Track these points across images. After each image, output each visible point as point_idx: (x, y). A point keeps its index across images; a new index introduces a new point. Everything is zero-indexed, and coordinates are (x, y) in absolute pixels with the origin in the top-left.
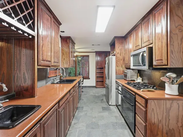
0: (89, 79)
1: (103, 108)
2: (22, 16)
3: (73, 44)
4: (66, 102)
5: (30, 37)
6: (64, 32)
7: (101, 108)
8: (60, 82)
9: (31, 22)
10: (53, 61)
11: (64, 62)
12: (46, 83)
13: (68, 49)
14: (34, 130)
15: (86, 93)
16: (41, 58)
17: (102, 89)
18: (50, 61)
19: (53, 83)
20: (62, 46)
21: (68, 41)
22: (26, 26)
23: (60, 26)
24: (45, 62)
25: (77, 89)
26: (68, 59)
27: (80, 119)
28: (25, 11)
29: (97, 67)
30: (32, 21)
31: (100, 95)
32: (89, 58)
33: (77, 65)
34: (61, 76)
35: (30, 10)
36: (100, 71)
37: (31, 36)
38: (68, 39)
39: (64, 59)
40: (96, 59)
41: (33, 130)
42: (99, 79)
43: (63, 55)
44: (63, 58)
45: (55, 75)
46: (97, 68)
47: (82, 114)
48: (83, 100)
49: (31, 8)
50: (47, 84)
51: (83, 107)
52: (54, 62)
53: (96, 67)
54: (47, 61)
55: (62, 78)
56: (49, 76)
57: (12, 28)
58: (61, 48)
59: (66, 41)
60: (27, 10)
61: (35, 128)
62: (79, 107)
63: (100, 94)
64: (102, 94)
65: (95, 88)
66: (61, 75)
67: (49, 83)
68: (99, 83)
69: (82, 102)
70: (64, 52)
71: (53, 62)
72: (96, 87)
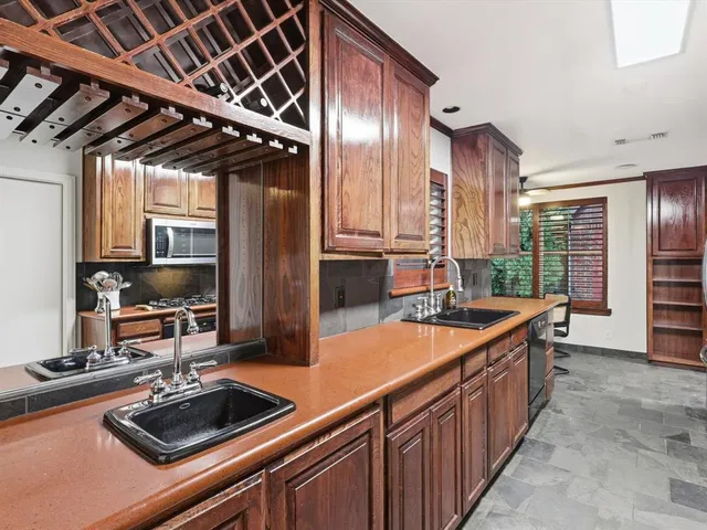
0: (608, 312)
1: (673, 484)
2: (262, 85)
3: (510, 154)
4: (434, 408)
5: (294, 150)
6: (456, 109)
7: (668, 481)
8: (439, 316)
9: (294, 99)
10: (392, 231)
11: (466, 236)
12: (382, 317)
13: (481, 180)
14: (233, 492)
15: (582, 382)
16: (336, 224)
17: (692, 374)
18: (377, 235)
19: (410, 320)
20: (456, 169)
21: (480, 145)
22: (277, 114)
23: (433, 89)
24: (356, 237)
25: (518, 357)
26: (482, 222)
27: (525, 503)
28: (274, 63)
29: (656, 252)
30: (298, 95)
31: (669, 408)
32: (605, 211)
33: (542, 248)
34: (448, 294)
35: (293, 55)
36: (682, 276)
37: (295, 148)
38: (481, 136)
39: (465, 223)
40: (652, 212)
41: (228, 495)
42: (669, 318)
43: (459, 207)
44: (461, 219)
45: (424, 288)
46: (655, 263)
47: (538, 479)
48: (560, 412)
49: (294, 49)
50: (387, 320)
51: (549, 448)
52: (398, 237)
53: (650, 254)
54: (362, 233)
55: (453, 301)
56: (394, 292)
57: (224, 130)
58: (454, 179)
59: (474, 146)
60: (278, 61)
61: (238, 488)
62: (533, 442)
63: (666, 403)
64: (688, 404)
65: (646, 367)
66: (451, 289)
67: (395, 318)
68: (672, 342)
69: (550, 421)
70: (464, 196)
71: (395, 234)
72: (650, 362)
